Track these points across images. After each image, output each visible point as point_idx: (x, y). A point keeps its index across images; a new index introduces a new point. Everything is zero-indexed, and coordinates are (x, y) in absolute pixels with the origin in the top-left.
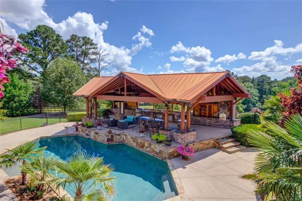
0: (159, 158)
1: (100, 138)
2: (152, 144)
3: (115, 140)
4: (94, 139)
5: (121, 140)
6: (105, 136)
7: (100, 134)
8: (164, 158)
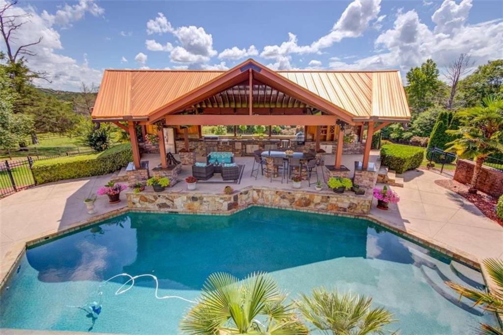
0: (349, 216)
1: (207, 207)
2: (333, 197)
3: (241, 203)
4: (188, 211)
5: (250, 200)
6: (221, 201)
7: (205, 199)
8: (361, 213)
